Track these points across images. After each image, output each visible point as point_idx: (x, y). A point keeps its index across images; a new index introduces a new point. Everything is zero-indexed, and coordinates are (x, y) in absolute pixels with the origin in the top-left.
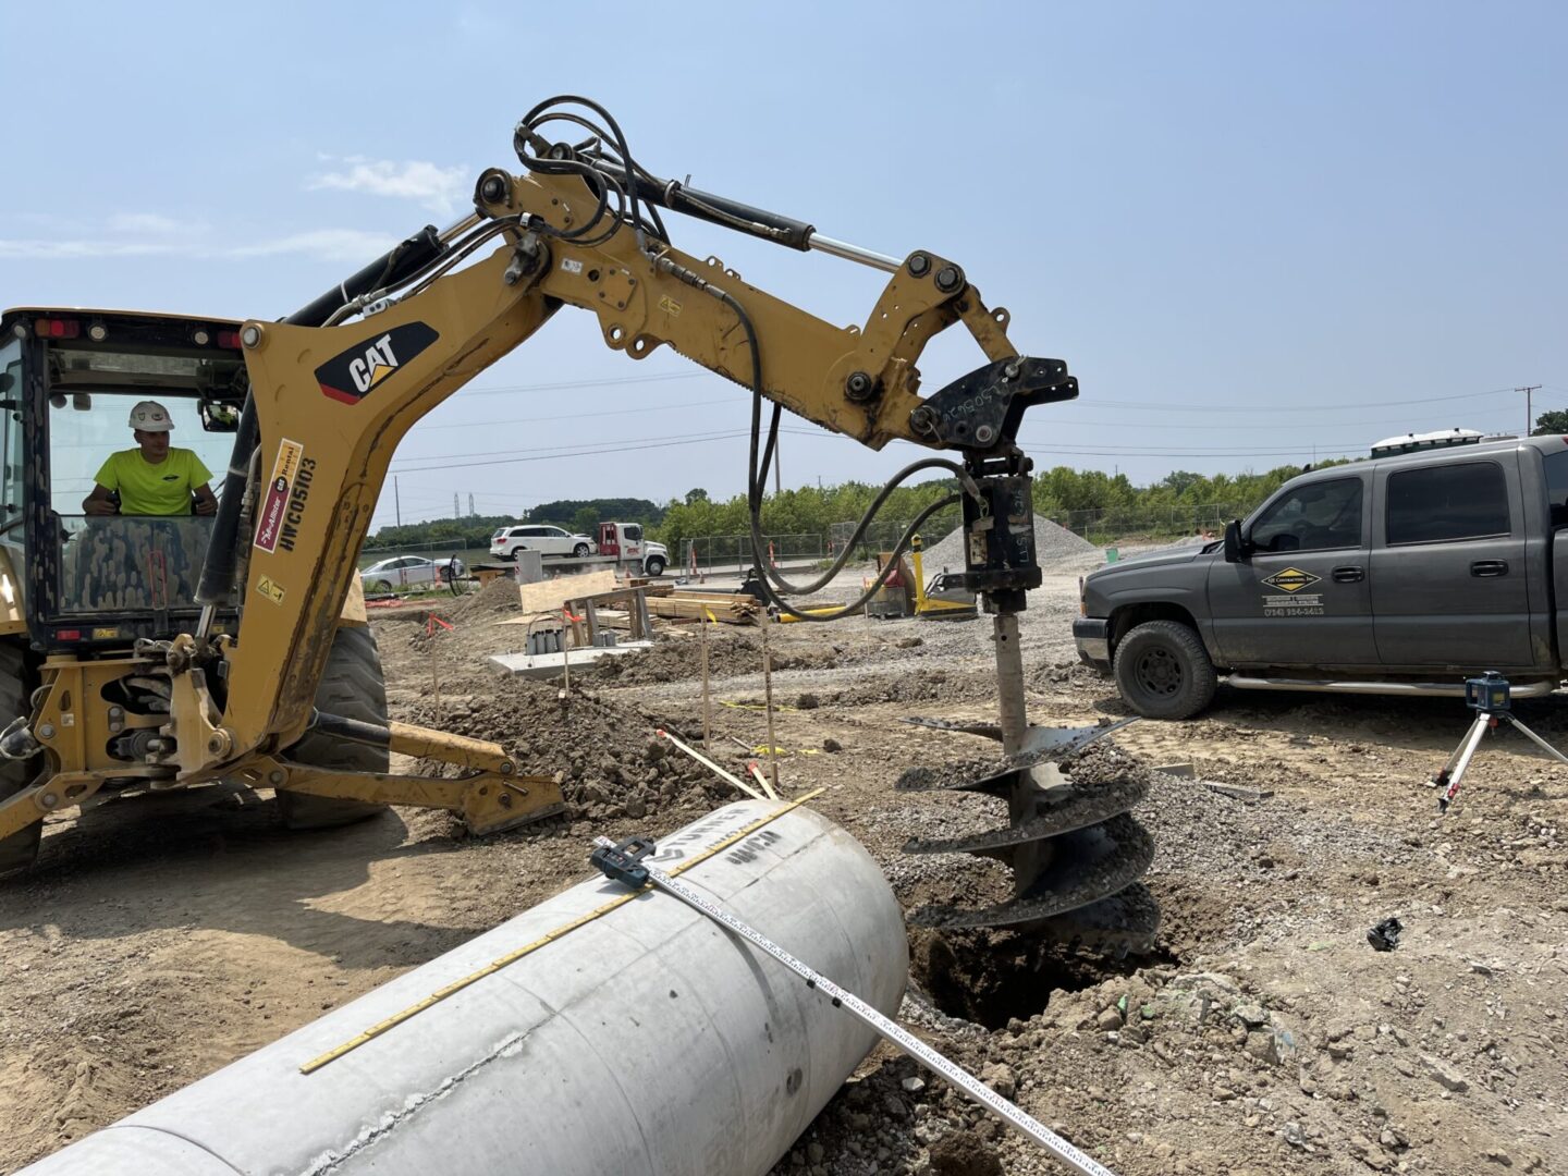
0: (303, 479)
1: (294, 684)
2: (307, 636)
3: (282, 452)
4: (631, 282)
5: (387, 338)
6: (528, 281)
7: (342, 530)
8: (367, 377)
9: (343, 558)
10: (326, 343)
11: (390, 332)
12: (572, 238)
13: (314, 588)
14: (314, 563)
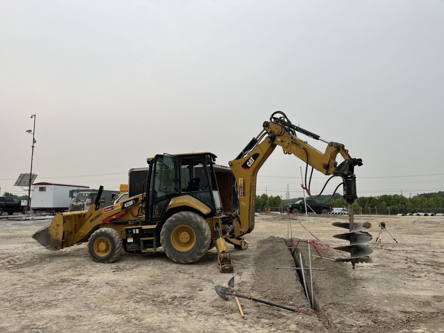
0: (244, 184)
1: (251, 218)
2: (251, 210)
3: (240, 180)
4: (288, 143)
5: (252, 157)
6: (272, 141)
7: (252, 191)
8: (250, 164)
9: (253, 195)
10: (242, 161)
11: (252, 156)
12: (278, 136)
13: (250, 201)
14: (249, 197)
